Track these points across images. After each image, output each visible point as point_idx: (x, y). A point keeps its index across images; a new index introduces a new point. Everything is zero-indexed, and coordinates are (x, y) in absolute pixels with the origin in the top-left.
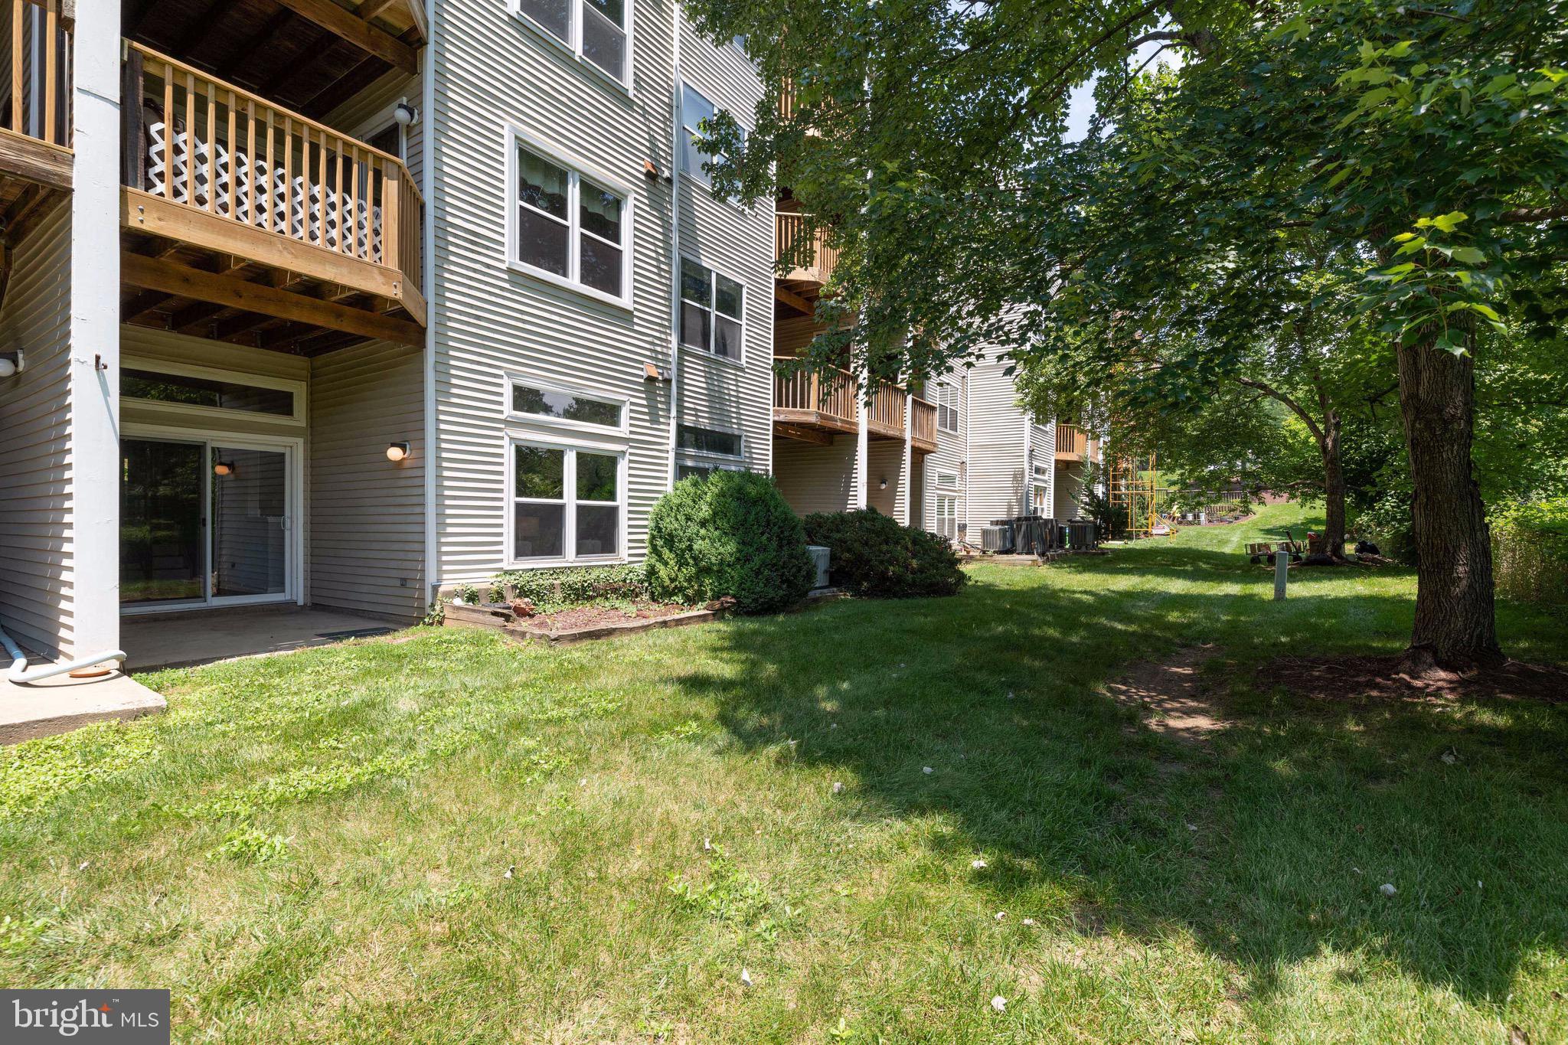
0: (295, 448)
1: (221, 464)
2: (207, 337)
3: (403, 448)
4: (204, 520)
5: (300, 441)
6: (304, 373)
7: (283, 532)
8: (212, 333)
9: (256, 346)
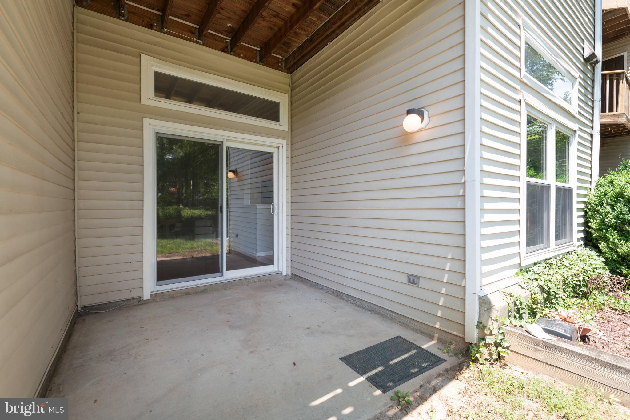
0: (281, 148)
1: (231, 171)
2: (223, 51)
3: (420, 113)
4: (222, 207)
5: (284, 142)
6: (287, 87)
7: (272, 216)
8: (227, 47)
9: (256, 62)
